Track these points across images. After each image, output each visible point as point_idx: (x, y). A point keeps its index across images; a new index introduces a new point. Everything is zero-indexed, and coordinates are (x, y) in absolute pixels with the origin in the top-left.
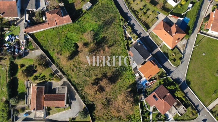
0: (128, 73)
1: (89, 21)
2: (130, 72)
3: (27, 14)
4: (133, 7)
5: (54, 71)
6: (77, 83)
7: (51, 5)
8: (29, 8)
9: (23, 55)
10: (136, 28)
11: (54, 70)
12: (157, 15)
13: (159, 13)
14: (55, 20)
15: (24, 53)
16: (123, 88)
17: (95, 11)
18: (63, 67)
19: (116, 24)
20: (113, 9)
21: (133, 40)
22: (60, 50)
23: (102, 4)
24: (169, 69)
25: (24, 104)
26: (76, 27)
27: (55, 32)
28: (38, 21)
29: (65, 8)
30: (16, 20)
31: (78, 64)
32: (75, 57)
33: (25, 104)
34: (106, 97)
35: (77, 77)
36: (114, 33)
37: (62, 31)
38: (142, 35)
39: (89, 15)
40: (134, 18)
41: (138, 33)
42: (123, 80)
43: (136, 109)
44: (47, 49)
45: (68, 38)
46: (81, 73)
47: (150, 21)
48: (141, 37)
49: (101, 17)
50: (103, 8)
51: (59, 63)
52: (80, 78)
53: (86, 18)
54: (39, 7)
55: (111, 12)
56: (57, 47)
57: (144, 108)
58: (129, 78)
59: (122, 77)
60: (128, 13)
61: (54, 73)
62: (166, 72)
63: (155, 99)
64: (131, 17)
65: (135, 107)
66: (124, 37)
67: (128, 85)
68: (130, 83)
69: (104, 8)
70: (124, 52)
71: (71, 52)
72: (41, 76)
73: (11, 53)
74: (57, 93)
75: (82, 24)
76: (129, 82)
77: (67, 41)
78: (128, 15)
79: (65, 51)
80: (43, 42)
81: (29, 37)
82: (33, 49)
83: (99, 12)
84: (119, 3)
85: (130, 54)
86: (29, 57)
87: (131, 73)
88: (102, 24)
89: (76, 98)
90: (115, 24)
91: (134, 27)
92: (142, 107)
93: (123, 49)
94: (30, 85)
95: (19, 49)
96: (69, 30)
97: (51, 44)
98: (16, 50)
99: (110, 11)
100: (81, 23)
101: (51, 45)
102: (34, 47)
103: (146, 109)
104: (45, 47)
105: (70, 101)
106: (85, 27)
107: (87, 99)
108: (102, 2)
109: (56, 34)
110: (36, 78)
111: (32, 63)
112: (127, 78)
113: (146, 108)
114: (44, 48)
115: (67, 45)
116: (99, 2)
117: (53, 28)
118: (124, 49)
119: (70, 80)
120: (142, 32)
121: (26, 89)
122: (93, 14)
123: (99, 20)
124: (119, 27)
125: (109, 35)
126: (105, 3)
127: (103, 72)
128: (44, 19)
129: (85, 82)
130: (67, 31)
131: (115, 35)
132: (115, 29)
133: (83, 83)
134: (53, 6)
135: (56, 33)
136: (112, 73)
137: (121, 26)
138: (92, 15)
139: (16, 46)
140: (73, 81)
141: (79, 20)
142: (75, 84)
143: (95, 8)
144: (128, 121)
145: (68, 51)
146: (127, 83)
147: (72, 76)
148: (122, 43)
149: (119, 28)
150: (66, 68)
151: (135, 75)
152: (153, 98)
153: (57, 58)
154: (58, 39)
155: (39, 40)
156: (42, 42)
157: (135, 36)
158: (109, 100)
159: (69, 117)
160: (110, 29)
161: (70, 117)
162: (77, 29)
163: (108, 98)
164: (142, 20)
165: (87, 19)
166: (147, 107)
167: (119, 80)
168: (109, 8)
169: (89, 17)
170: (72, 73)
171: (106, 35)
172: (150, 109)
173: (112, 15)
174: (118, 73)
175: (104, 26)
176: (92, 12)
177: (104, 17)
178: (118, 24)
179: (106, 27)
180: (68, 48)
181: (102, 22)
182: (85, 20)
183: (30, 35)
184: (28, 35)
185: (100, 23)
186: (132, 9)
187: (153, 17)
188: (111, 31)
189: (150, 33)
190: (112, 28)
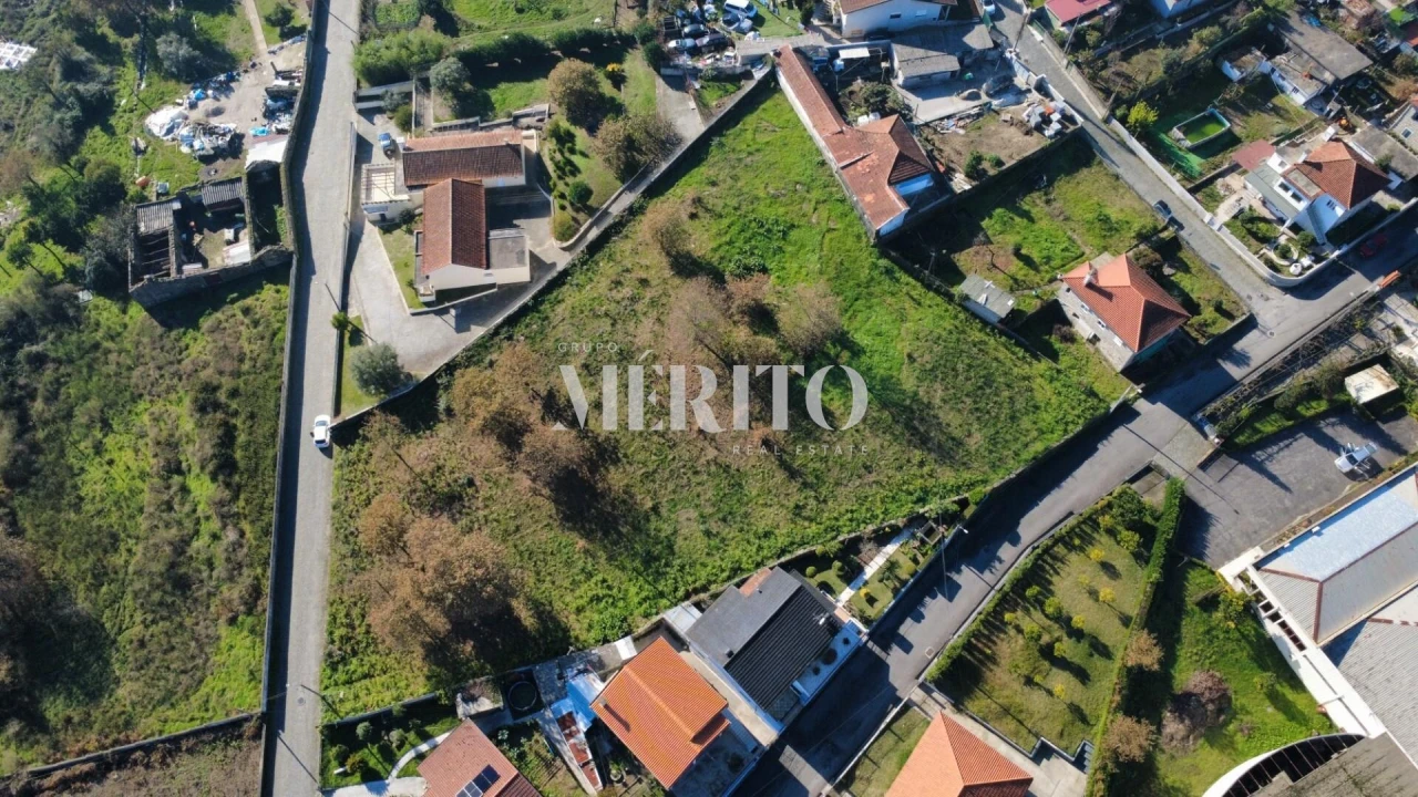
0: (633, 590)
1: (908, 325)
2: (640, 604)
3: (870, 52)
4: (1067, 569)
5: (605, 206)
6: (552, 315)
7: (945, 141)
8: (900, 52)
9: (669, 72)
10: (935, 607)
11: (612, 205)
12: (1064, 743)
13: (1079, 763)
14: (864, 157)
15: (680, 73)
16: (538, 573)
17: (975, 344)
18: (627, 237)
19: (926, 469)
20: (1019, 445)
21: (847, 594)
22: (719, 209)
23: (1026, 378)
25: (437, 120)
26: (859, 263)
27: (809, 172)
28: (847, 99)
29: (944, 198)
30: (835, 22)
31: (653, 303)
33: (438, 125)
34: (478, 483)
35: (582, 312)
36: (868, 469)
37: (817, 203)
38: (895, 658)
39: (941, 317)
40: (999, 587)
41: (902, 630)
42: (583, 570)
43: (402, 684)
44: (715, 155)
45: (785, 233)
46: (606, 325)
47: (1003, 697)
48: (882, 655)
49: (943, 379)
50: (1003, 387)
51: (649, 215)
52: (580, 328)
53: (921, 309)
54: (918, 96)
55: (992, 431)
56: (732, 192)
57: (412, 736)
58: (603, 604)
59: (603, 561)
60: (1020, 547)
61: (598, 210)
63: (469, 788)
64: (997, 564)
65: (417, 672)
66: (853, 535)
67: (558, 605)
68: (572, 617)
69: (1006, 394)
70: (760, 548)
71: (715, 261)
72: (576, 159)
73: (669, 24)
74: (494, 233)
75: (884, 293)
76: (579, 610)
77: (769, 231)
78: (1006, 546)
79: (715, 231)
80: (749, 135)
81: (759, 74)
82: (702, 104)
83: (970, 366)
86: (665, 95)
87: (636, 612)
88: (903, 392)
90: (922, 464)
91: (940, 596)
93: (780, 540)
94: (528, 128)
95: (695, 52)
96: (830, 230)
97: (742, 166)
98: (689, 42)
99: (995, 425)
100: (887, 284)
101: (738, 170)
102: (714, 103)
103: (407, 746)
104: (721, 145)
105: (453, 306)
106: (870, 307)
108: (1039, 380)
109: (797, 179)
110: (564, 139)
111: (632, 109)
112: (601, 592)
113: (413, 746)
114: (716, 140)
115: (748, 235)
116: (1035, 362)
117: (823, 163)
118: (782, 541)
119: (564, 284)
120: (914, 651)
121: (509, 115)
122: (954, 336)
123: (930, 373)
124: (911, 494)
126: (1038, 395)
127: (623, 441)
130: (824, 223)
131: (860, 477)
132: (891, 473)
133: (549, 344)
134: (941, 150)
135: (803, 179)
136: (625, 492)
137: (922, 501)
138: (944, 334)
139: (706, 40)
140: (560, 297)
141: (897, 275)
142: (545, 307)
143: (993, 343)
144: (333, 642)
145: (720, 246)
146: (568, 599)
147: (588, 288)
148: (814, 529)
149: (903, 496)
150: (627, 253)
151: (626, 635)
152: (478, 770)
154: (772, 192)
155: (750, 121)
156: (746, 130)
157: (878, 605)
158: (460, 498)
159: (368, 315)
160: (885, 444)
161: (367, 320)
162: (848, 269)
163: (470, 491)
164: (994, 642)
165: (913, 311)
166: (420, 757)
167: (582, 543)
168: (1013, 418)
169: (928, 323)
170: (602, 285)
172: (407, 780)
173: (976, 440)
174: (624, 530)
175: (896, 405)
176: (964, 332)
177: (952, 400)
178: (931, 482)
179: (893, 417)
180: (730, 243)
181: (916, 394)
182: (907, 306)
183: (772, 77)
184: (766, 70)
185: (908, 381)
186: (1052, 566)
187: (1037, 716)
188: (878, 448)
189: (924, 707)
190: (892, 451)
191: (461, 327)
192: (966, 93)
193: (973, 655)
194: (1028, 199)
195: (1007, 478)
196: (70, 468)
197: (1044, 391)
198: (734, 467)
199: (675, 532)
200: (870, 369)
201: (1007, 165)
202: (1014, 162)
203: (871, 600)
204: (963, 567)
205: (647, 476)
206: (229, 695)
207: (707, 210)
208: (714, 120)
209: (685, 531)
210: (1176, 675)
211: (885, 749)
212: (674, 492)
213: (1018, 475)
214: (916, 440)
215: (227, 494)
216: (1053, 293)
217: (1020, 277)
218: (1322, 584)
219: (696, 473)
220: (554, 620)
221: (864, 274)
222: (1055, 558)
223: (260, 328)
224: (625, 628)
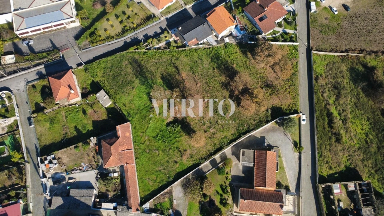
0: (223, 53)
1: (130, 99)
2: (221, 50)
3: (101, 205)
4: (116, 33)
5: (214, 169)
6: (236, 131)
7: (90, 161)
10: (151, 33)
11: (210, 168)
12: (134, 3)
14: (123, 150)
16: (246, 63)
17: (113, 88)
18: (208, 151)
20: (114, 60)
21: (171, 40)
22: (177, 151)
23: (103, 77)
27: (142, 156)
28: (117, 188)
29: (101, 136)
32: (192, 127)
34: (260, 88)
35: (226, 129)
36: (156, 63)
37: (143, 144)
38: (164, 26)
39: (119, 99)
40: (134, 33)
41: (160, 31)
42: (234, 61)
44: (173, 174)
45: (158, 135)
47: (144, 13)
48: (167, 28)
49: (127, 80)
50: (111, 75)
51: (199, 156)
53: (124, 103)
54: (91, 184)
55: (120, 64)
56: (170, 156)
58: (231, 52)
59: (229, 62)
60: (125, 40)
61: (216, 169)
63: (265, 19)
64: (132, 38)
66: (166, 50)
67: (242, 55)
68: (238, 52)
69: (111, 73)
70: (189, 53)
71: (182, 133)
72: (220, 192)
75: (133, 110)
76: (236, 52)
77: (162, 138)
79: (180, 143)
80: (158, 180)
81: (147, 206)
82: (171, 201)
83: (117, 82)
84: (107, 51)
85: (195, 44)
86: (184, 210)
87: (223, 49)
88: (139, 80)
89: (261, 137)
90: (142, 60)
91: (149, 35)
92: (275, 40)
93: (184, 53)
96: (143, 132)
97: (164, 166)
99: (118, 66)
100: (131, 112)
101: (166, 165)
102: (166, 199)
103: (278, 37)
104: (169, 178)
105: (266, 146)
106: (140, 106)
107: (263, 117)
108: (100, 76)
109: (147, 155)
111: (197, 206)
112: (230, 55)
113: (276, 36)
114: (171, 179)
115: (169, 139)
116: (98, 81)
117: (136, 158)
119: (231, 140)
120: (160, 27)
122: (118, 92)
123: (129, 83)
124: (148, 55)
125: (159, 71)
126: (102, 72)
127: (220, 87)
128: (116, 175)
130: (144, 136)
131: (159, 62)
132: (151, 61)
133: (237, 121)
134: (94, 157)
135: (145, 154)
136: (221, 75)
137: (145, 52)
138: (121, 94)
140: (232, 136)
141: (127, 114)
142: (237, 134)
143: (108, 88)
144: (296, 62)
145: (179, 137)
146: (239, 56)
147: (223, 136)
148: (175, 54)
149: (150, 55)
150: (209, 144)
151: (226, 43)
152: (263, 22)
153: (191, 159)
154: (157, 152)
155: (155, 187)
156: (158, 182)
157: (165, 36)
158: (265, 85)
159: (292, 151)
160: (150, 67)
161: (293, 149)
162: (142, 118)
163: (262, 86)
164: (140, 23)
165: (127, 102)
166: (275, 34)
167: (235, 66)
168: (112, 67)
169: (124, 98)
170: (219, 135)
171: (159, 75)
172: (278, 30)
173: (125, 63)
174: (223, 67)
175: (143, 77)
176: (115, 93)
177: (127, 74)
178: (141, 56)
179: (145, 74)
180: (176, 137)
181: (136, 78)
182: (128, 105)
183: (142, 203)
184: (144, 206)
185: (137, 82)
186: (119, 34)
187: (138, 8)
188: (152, 67)
190: (149, 65)
191: (263, 138)
192: (73, 180)
193: (146, 21)
194: (73, 136)
195: (121, 53)
196: (374, 131)
197: (100, 73)
198: (191, 73)
199: (210, 63)
200: (146, 88)
201: (73, 146)
202: (71, 147)
204: (141, 39)
205: (215, 77)
206: (320, 59)
208: (169, 188)
209: (208, 62)
211: (173, 11)
212: (208, 72)
213: (118, 53)
214: (140, 66)
215: (328, 107)
216: (82, 100)
217: (90, 107)
218: (60, 10)
219: (201, 74)
220: (243, 52)
221: (137, 116)
222: (117, 35)
223: (326, 159)
224: (226, 45)
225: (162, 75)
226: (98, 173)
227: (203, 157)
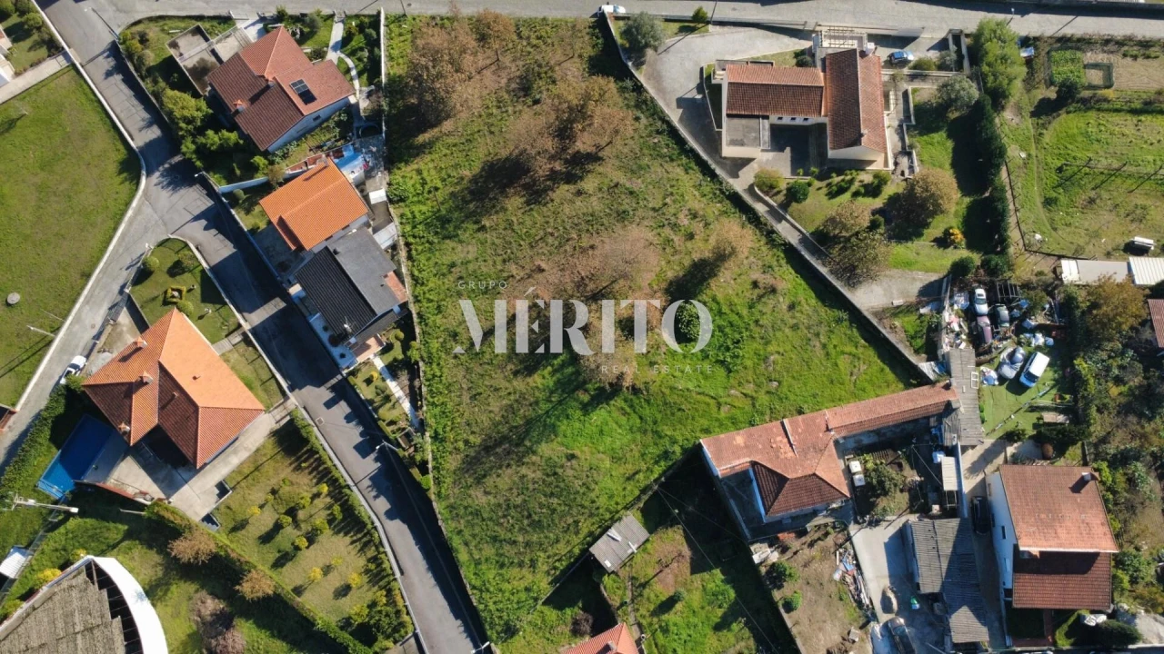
0: (424, 208)
1: (608, 463)
2: (412, 213)
3: (951, 493)
4: (354, 553)
5: (788, 217)
6: (675, 164)
7: (825, 554)
8: (950, 528)
9: (944, 285)
10: (354, 434)
11: (788, 225)
13: (207, 518)
14: (791, 445)
15: (942, 297)
16: (455, 145)
17: (576, 522)
18: (744, 228)
19: (461, 444)
20: (468, 537)
21: (379, 363)
22: (760, 307)
23: (533, 564)
24: (214, 231)
25: (915, 92)
26: (679, 426)
27: (792, 397)
28: (890, 459)
29: (746, 531)
31: (669, 241)
32: (681, 274)
33: (910, 91)
34: (535, 107)
35: (672, 186)
36: (473, 397)
37: (753, 399)
38: (324, 393)
39: (611, 497)
40: (354, 489)
41: (343, 404)
42: (449, 176)
43: (400, 61)
44: (826, 313)
45: (722, 363)
46: (655, 203)
47: (269, 467)
48: (329, 384)
49: (544, 481)
50: (527, 538)
51: (764, 249)
52: (657, 184)
53: (622, 480)
54: (891, 538)
55: (485, 515)
56: (779, 322)
57: (363, 64)
58: (418, 186)
59: (453, 190)
60: (383, 518)
61: (786, 214)
62: (233, 212)
63: (305, 86)
64: (374, 493)
65: (406, 70)
66: (422, 374)
67: (428, 158)
68: (415, 166)
69: (520, 539)
70: (430, 301)
71: (703, 296)
72: (847, 196)
73: (1006, 290)
74: (765, 123)
75: (645, 446)
76: (419, 172)
78: (388, 506)
79: (736, 300)
80: (849, 348)
81: (927, 368)
82: (897, 312)
83: (553, 511)
84: (430, 575)
85: (401, 286)
86: (914, 279)
87: (407, 209)
88: (539, 442)
89: (679, 107)
90: (466, 442)
91: (361, 439)
92: (371, 70)
93: (432, 318)
94: (896, 164)
95: (970, 314)
96: (719, 405)
97: (809, 335)
98: (983, 309)
99: (491, 519)
100: (654, 451)
101: (806, 331)
102: (897, 323)
103: (357, 63)
104: (839, 321)
105: (704, 97)
106: (631, 429)
107: (625, 98)
108: (529, 577)
109: (785, 384)
110: (872, 190)
111: (900, 250)
112: (427, 187)
113: (356, 67)
114: (845, 316)
116: (550, 579)
117: (800, 412)
119: (704, 175)
120: (324, 408)
121: (911, 147)
122: (587, 504)
123: (552, 472)
124: (444, 428)
125: (504, 384)
126: (515, 571)
127: (545, 209)
128: (856, 466)
129: (634, 167)
130: (729, 400)
131: (469, 389)
132: (466, 415)
133: (646, 160)
134: (811, 545)
135: (785, 390)
136: (502, 208)
137: (435, 437)
138: (593, 495)
140: (690, 171)
141: (662, 463)
142: (684, 160)
143: (576, 540)
144: (443, 19)
145: (718, 303)
146: (431, 165)
147: (696, 193)
148: (435, 345)
149: (443, 421)
151: (389, 199)
152: (315, 92)
153: (776, 269)
154: (772, 358)
155: (871, 354)
156: (856, 347)
157: (363, 386)
158: (526, 96)
159: (707, 38)
160: (492, 415)
161: (703, 36)
162: (673, 414)
163: (529, 101)
164: (310, 473)
165: (621, 470)
166: (348, 70)
167: (467, 173)
168: (495, 539)
169: (607, 483)
170: (695, 203)
171: (519, 384)
172: (335, 62)
173: (479, 498)
174: (471, 206)
175: (527, 432)
176: (591, 515)
177: (522, 485)
178: (449, 447)
179: (516, 427)
181: (534, 453)
182: (629, 466)
183: (922, 380)
184: (932, 376)
185: (549, 450)
186: (359, 540)
187: (247, 491)
188: (491, 409)
189: (282, 407)
190: (485, 420)
191: (681, 102)
192: (891, 596)
193: (306, 453)
194: (747, 633)
195: (439, 516)
197: (520, 579)
199: (461, 242)
200: (568, 416)
201: (785, 616)
202: (789, 624)
203: (369, 381)
204: (379, 464)
205: (511, 224)
207: (760, 297)
208: (875, 321)
209: (460, 248)
210: (248, 624)
211: (260, 371)
212: (493, 244)
213: (440, 527)
214: (490, 443)
216: (625, 623)
217: (646, 592)
219: (504, 261)
220: (418, 155)
221: (666, 430)
222: (366, 545)
224: (395, 199)
225: (516, 373)
226: (857, 522)
227: (764, 240)
